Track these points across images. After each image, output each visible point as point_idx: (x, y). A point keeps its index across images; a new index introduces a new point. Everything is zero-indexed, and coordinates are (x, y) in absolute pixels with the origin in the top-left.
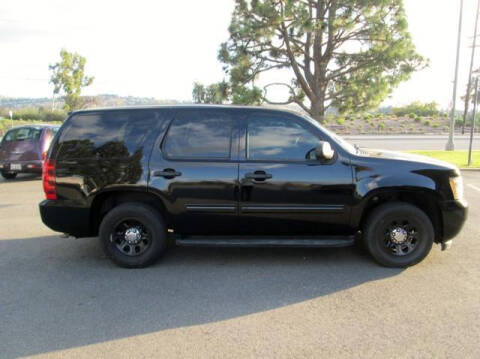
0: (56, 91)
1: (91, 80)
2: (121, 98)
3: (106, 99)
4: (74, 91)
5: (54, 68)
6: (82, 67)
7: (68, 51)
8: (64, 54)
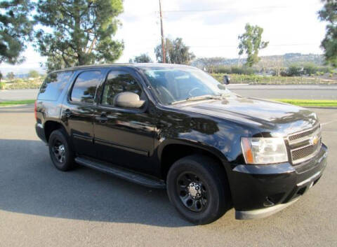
0: (241, 53)
1: (266, 44)
2: (303, 55)
3: (292, 57)
4: (253, 53)
5: (241, 38)
6: (259, 35)
7: (251, 25)
8: (248, 27)
